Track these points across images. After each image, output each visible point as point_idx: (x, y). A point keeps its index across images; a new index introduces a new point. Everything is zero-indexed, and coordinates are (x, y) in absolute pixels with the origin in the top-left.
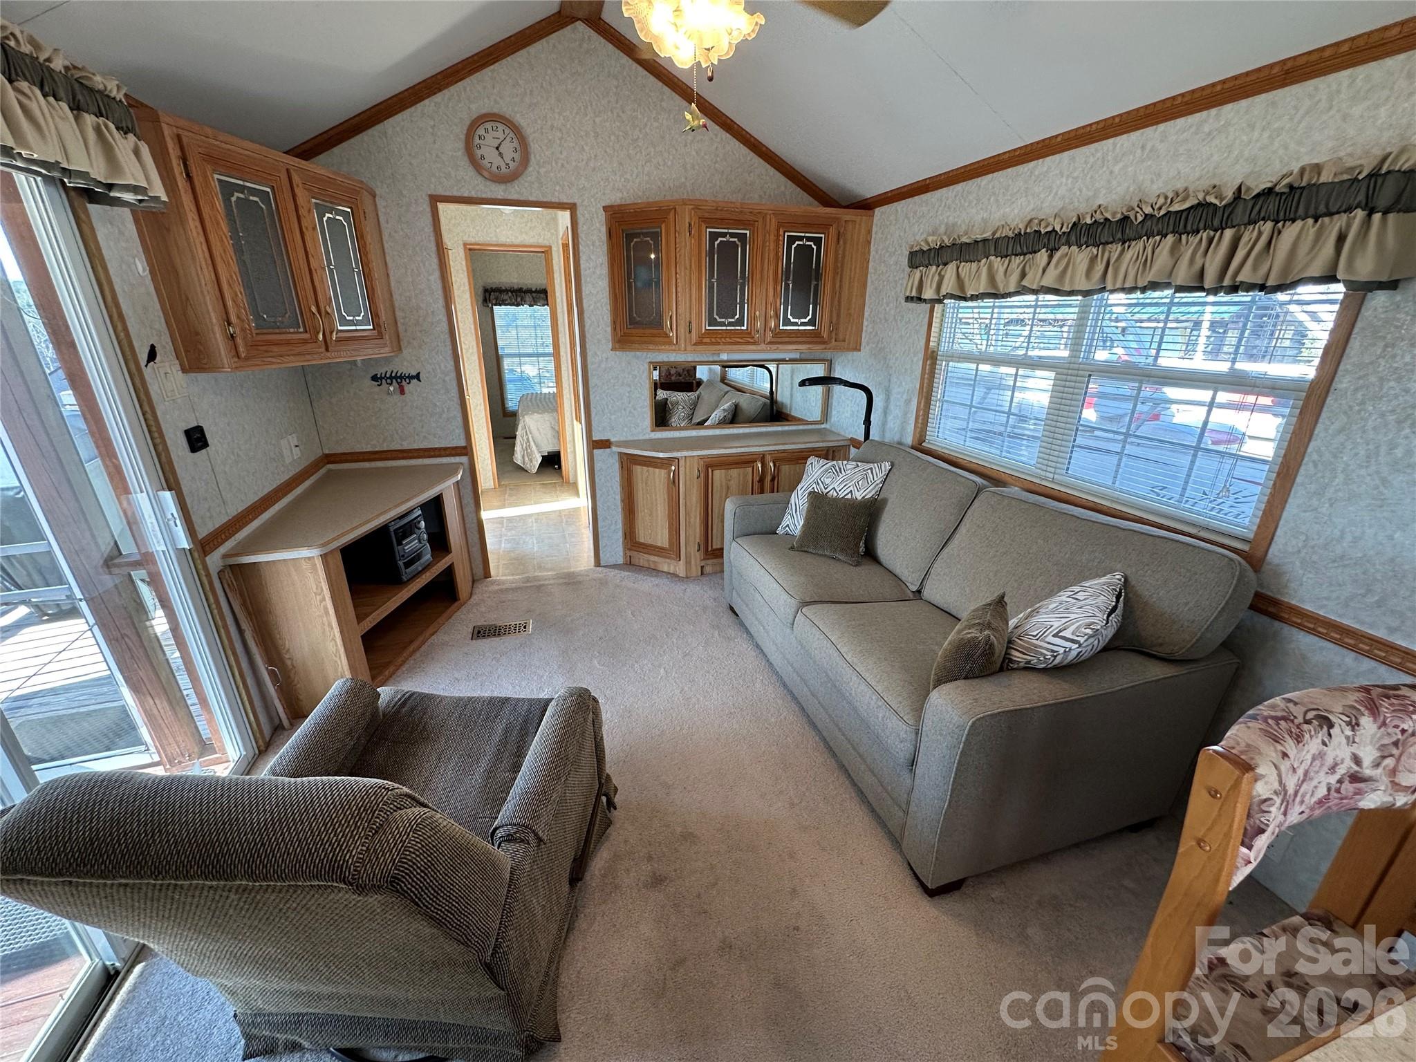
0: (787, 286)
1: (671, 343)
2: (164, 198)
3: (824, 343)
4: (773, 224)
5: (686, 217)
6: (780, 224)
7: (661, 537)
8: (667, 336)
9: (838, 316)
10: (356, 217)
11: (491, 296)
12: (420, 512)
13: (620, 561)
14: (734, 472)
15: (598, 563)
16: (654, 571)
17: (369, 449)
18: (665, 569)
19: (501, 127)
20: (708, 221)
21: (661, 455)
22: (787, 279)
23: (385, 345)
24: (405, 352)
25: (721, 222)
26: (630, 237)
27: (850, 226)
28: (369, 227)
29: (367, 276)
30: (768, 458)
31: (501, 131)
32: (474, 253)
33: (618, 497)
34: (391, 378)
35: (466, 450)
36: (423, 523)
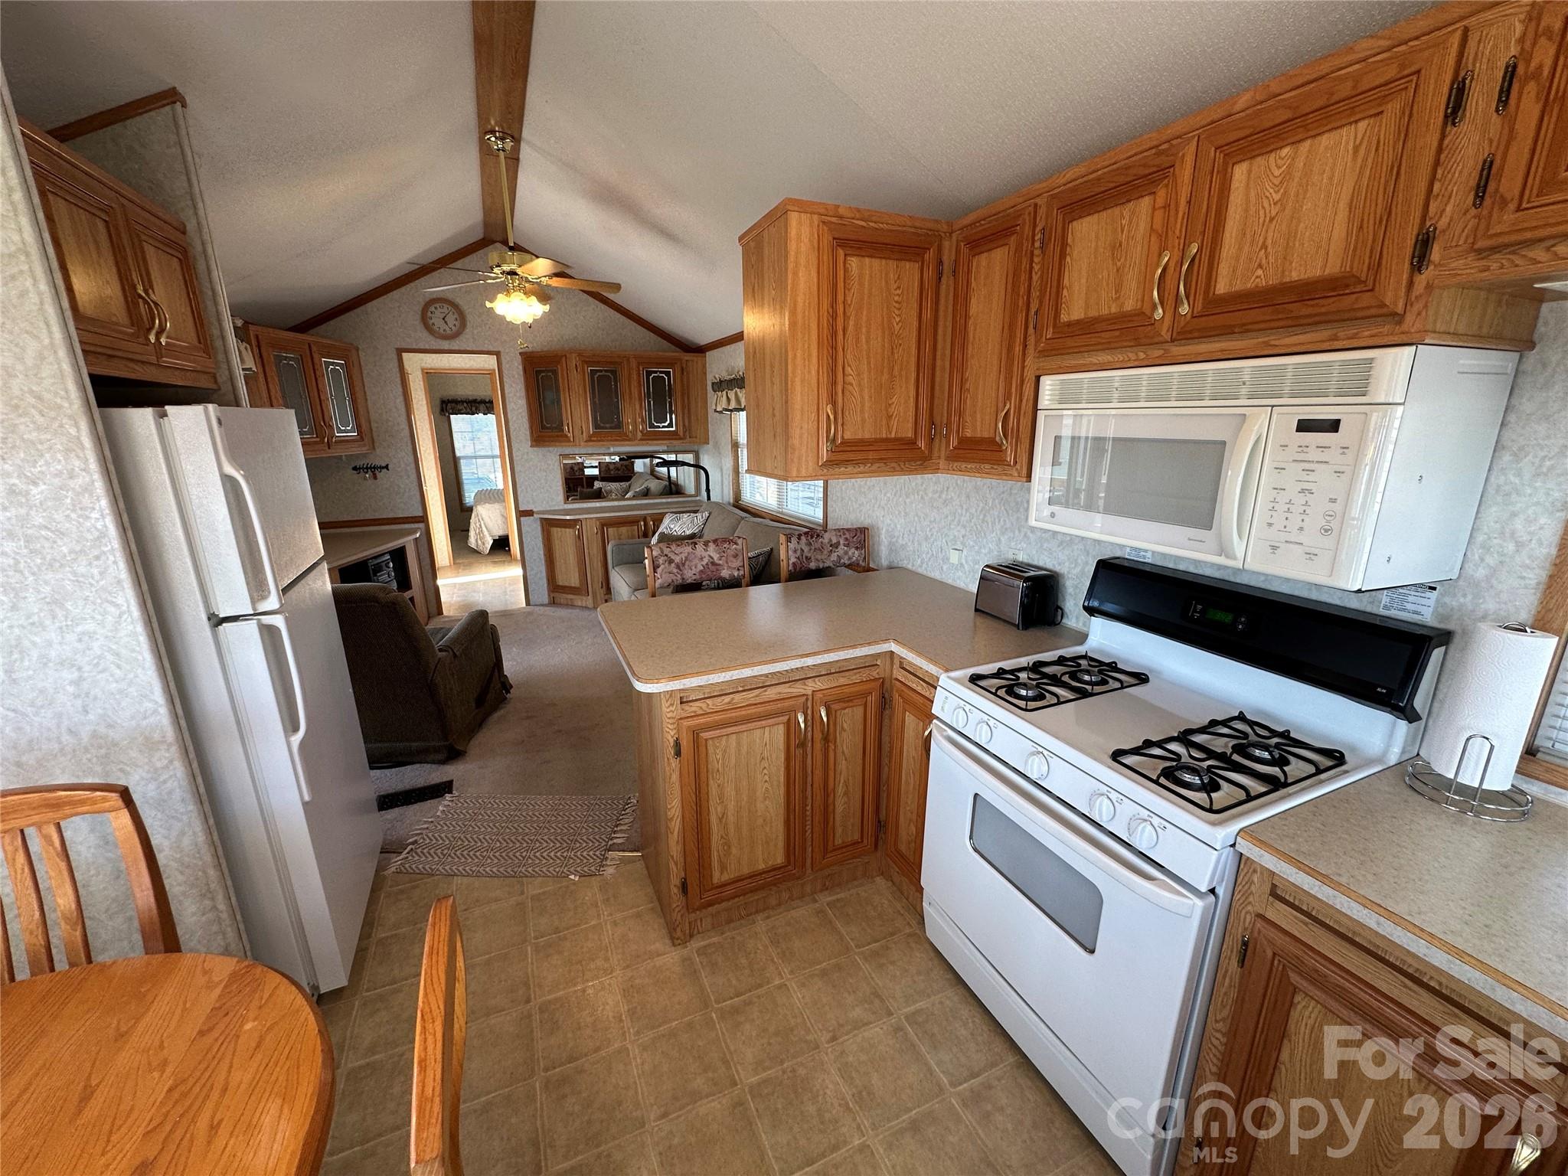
0: (649, 402)
1: (569, 441)
2: (254, 369)
3: (680, 439)
4: (634, 364)
5: (574, 361)
6: (639, 364)
7: (574, 580)
8: (566, 436)
9: (690, 422)
10: (347, 367)
11: (448, 406)
12: (389, 556)
13: (546, 601)
14: (624, 530)
15: (528, 603)
16: (571, 605)
17: (350, 518)
18: (580, 604)
19: (445, 306)
20: (589, 363)
21: (568, 518)
22: (649, 397)
23: (365, 445)
24: (378, 451)
25: (598, 363)
26: (538, 372)
27: (690, 364)
28: (355, 371)
29: (354, 401)
30: (649, 518)
31: (446, 308)
32: (429, 375)
33: (542, 552)
34: (367, 468)
35: (423, 519)
36: (391, 565)
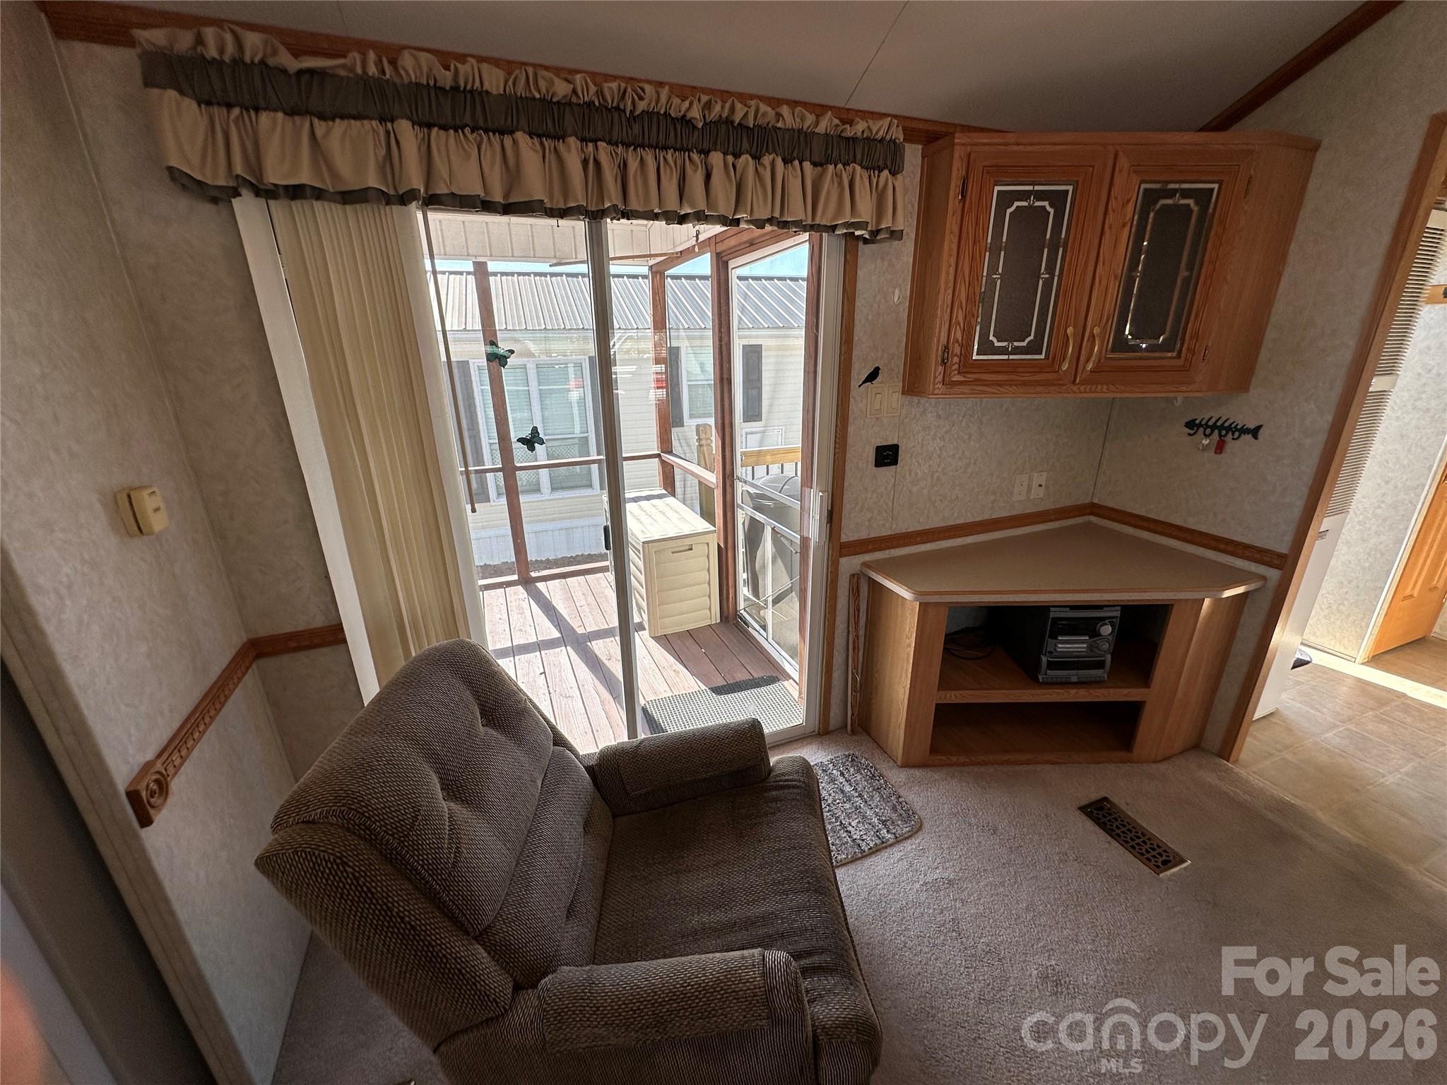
12: (1118, 614)
17: (1142, 512)
34: (1214, 427)
35: (1281, 561)
